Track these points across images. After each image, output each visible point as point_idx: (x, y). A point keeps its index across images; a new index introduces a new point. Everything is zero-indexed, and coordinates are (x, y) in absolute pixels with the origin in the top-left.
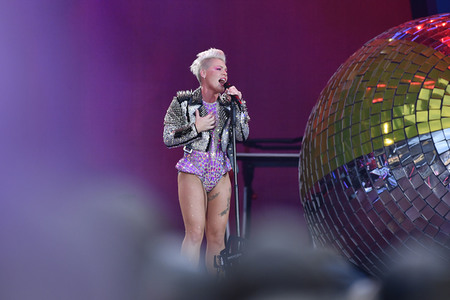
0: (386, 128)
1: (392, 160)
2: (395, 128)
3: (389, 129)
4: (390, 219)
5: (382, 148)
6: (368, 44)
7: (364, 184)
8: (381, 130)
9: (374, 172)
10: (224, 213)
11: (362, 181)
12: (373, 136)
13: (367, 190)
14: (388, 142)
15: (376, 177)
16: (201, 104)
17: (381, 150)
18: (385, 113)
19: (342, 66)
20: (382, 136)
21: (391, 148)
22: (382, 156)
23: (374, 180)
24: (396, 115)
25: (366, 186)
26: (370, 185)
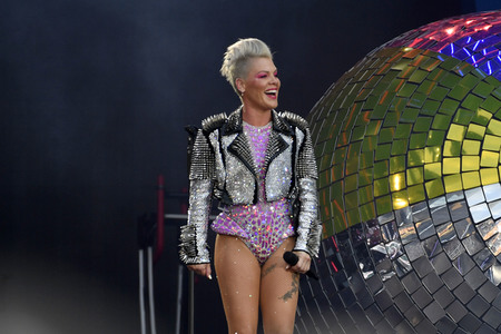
0: (397, 182)
1: (405, 231)
2: (410, 182)
3: (401, 184)
4: (399, 319)
5: (392, 211)
6: (372, 54)
7: (362, 266)
8: (389, 185)
9: (376, 248)
10: (287, 296)
11: (360, 261)
12: (376, 193)
13: (366, 275)
14: (400, 203)
15: (380, 255)
16: (240, 131)
17: (388, 215)
18: (395, 159)
19: (333, 86)
20: (390, 194)
21: (402, 212)
22: (389, 224)
23: (377, 261)
24: (412, 164)
25: (365, 270)
26: (371, 268)
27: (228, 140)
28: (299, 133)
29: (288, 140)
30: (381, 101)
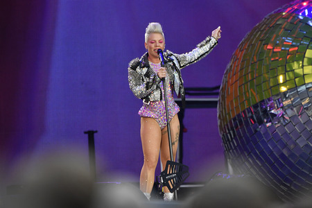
0: (281, 79)
1: (286, 103)
2: (288, 79)
3: (284, 80)
4: (285, 146)
5: (279, 94)
7: (265, 120)
8: (278, 80)
9: (273, 111)
10: (173, 144)
11: (265, 118)
12: (271, 85)
13: (268, 125)
14: (283, 89)
15: (274, 115)
16: (148, 67)
17: (277, 95)
18: (280, 68)
20: (279, 85)
21: (285, 93)
22: (278, 100)
23: (273, 118)
24: (288, 70)
25: (267, 122)
26: (270, 121)
30: (272, 40)
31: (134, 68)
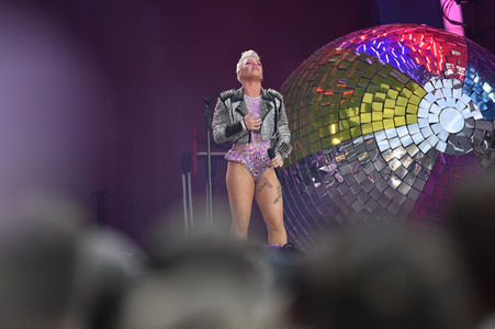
0: (333, 129)
1: (339, 158)
2: (341, 129)
3: (336, 129)
4: (338, 211)
5: (331, 146)
6: (317, 53)
7: (314, 179)
8: (329, 131)
9: (322, 168)
10: (277, 200)
11: (313, 176)
12: (321, 136)
13: (316, 185)
14: (336, 141)
15: (324, 173)
16: (242, 100)
17: (329, 148)
18: (332, 115)
20: (330, 136)
21: (337, 147)
22: (330, 154)
23: (323, 176)
24: (342, 117)
25: (316, 182)
26: (319, 181)
27: (236, 105)
28: (277, 101)
29: (272, 103)
30: (323, 81)
31: (223, 100)
